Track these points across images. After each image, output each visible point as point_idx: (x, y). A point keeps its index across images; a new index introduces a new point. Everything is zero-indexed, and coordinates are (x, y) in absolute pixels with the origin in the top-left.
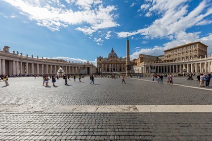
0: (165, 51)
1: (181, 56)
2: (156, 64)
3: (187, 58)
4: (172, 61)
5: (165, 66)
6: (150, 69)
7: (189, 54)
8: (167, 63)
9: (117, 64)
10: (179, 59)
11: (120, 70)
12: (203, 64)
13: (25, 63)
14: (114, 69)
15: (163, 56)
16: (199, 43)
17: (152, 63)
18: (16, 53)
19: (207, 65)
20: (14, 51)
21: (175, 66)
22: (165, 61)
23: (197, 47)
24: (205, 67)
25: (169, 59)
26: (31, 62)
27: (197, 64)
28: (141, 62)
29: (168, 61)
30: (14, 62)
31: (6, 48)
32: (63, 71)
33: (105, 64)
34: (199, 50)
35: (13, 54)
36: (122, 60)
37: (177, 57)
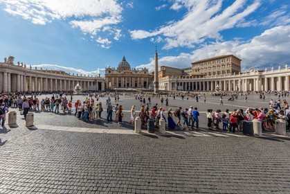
0: (193, 64)
1: (212, 70)
2: (183, 79)
3: (219, 73)
4: (202, 76)
5: (195, 83)
6: (176, 85)
7: (221, 69)
8: (196, 79)
9: (132, 77)
10: (210, 74)
11: (136, 85)
12: (236, 81)
13: (29, 77)
14: (128, 84)
15: (190, 69)
16: (232, 56)
17: (178, 78)
18: (21, 65)
19: (241, 82)
20: (19, 63)
21: (206, 83)
22: (194, 76)
23: (230, 61)
24: (239, 84)
25: (197, 73)
26: (35, 75)
27: (231, 81)
28: (163, 76)
29: (198, 76)
30: (19, 76)
31: (12, 58)
32: (80, 88)
33: (115, 77)
34: (232, 64)
35: (18, 66)
36: (138, 73)
37: (208, 71)
